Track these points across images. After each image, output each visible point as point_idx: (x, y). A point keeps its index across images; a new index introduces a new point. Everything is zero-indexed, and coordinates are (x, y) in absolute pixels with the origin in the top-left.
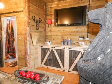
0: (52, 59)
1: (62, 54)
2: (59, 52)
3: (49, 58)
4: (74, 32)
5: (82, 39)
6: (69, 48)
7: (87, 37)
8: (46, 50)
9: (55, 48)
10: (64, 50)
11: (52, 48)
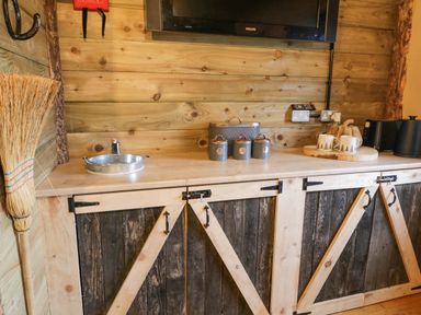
0: (182, 278)
1: (259, 228)
3: (155, 281)
4: (268, 77)
5: (307, 119)
6: (306, 183)
7: (327, 108)
8: (131, 224)
9: (212, 199)
10: (273, 202)
11: (185, 198)
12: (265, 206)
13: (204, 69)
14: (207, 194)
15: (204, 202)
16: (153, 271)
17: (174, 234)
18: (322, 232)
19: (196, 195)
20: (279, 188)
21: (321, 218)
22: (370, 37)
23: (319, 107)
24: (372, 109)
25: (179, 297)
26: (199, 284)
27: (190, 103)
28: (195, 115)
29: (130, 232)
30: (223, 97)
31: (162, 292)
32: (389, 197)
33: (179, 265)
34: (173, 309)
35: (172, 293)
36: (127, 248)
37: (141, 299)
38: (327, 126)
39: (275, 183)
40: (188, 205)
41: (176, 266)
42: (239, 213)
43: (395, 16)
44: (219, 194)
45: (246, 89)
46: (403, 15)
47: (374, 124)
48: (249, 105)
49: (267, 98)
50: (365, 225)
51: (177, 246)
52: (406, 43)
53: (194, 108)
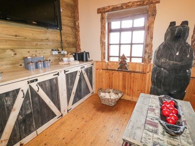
0: (31, 113)
1: (54, 88)
2: (47, 85)
3: (21, 117)
4: (42, 40)
5: (57, 53)
6: (65, 72)
7: (62, 50)
8: (6, 98)
9: (38, 82)
10: (56, 79)
11: (29, 83)
12: (55, 81)
13: (16, 36)
14: (37, 80)
15: (36, 83)
16: (20, 114)
17: (26, 97)
18: (71, 85)
19: (32, 81)
20: (58, 74)
21: (70, 81)
22: (70, 29)
23: (60, 49)
24: (74, 50)
25: (31, 120)
26: (38, 112)
27: (12, 50)
28: (15, 54)
29: (7, 102)
30: (26, 47)
31: (24, 121)
32: (84, 72)
33: (29, 108)
34: (29, 125)
35: (28, 119)
36: (6, 109)
37: (16, 126)
38: (64, 55)
39: (57, 73)
40: (30, 86)
41: (28, 109)
42: (48, 85)
43: (75, 24)
44: (40, 80)
45: (35, 44)
46: (77, 24)
47: (75, 54)
48: (37, 50)
49: (43, 47)
50: (80, 81)
51: (28, 101)
52: (79, 32)
53: (14, 52)
